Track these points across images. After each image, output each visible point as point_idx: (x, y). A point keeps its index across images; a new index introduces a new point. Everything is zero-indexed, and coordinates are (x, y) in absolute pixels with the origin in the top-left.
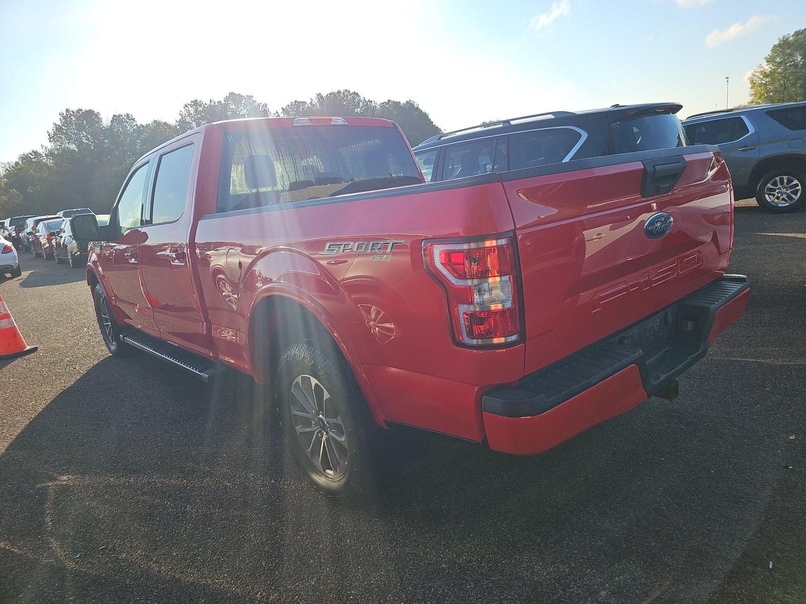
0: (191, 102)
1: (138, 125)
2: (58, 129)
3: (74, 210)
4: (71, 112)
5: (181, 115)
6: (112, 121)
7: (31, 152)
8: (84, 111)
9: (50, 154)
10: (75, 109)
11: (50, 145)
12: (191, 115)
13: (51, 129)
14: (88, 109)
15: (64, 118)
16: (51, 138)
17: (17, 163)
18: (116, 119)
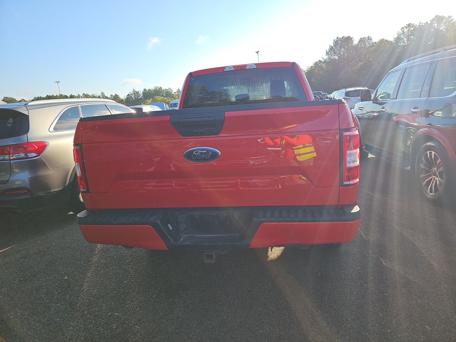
0: (407, 25)
1: (373, 42)
2: (331, 48)
3: (317, 92)
4: (339, 39)
5: (398, 34)
6: (359, 42)
7: (318, 61)
8: (345, 37)
9: (325, 62)
10: (341, 37)
11: (326, 57)
12: (404, 33)
13: (328, 48)
14: (347, 36)
15: (335, 42)
16: (327, 53)
17: (312, 67)
18: (362, 40)
